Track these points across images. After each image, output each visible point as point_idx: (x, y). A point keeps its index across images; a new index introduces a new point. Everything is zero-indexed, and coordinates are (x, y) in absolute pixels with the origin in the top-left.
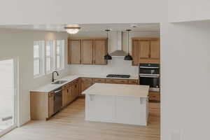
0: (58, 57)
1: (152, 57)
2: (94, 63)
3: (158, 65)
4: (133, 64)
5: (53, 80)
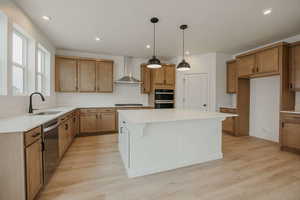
0: (39, 77)
1: (167, 82)
2: (97, 90)
4: (144, 91)
5: (31, 111)
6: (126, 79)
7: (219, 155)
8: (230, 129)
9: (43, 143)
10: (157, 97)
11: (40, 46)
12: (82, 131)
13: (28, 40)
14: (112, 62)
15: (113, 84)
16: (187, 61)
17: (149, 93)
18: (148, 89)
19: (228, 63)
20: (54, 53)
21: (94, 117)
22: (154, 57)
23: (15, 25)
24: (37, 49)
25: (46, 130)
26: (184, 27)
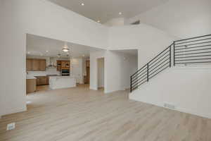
6: (50, 66)
14: (45, 60)
15: (46, 67)
17: (60, 71)
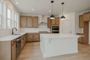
0: (15, 23)
1: (57, 24)
2: (33, 27)
3: (58, 27)
4: (48, 27)
5: (13, 34)
6: (42, 23)
7: (77, 51)
8: (81, 41)
9: (16, 44)
10: (53, 29)
11: (15, 12)
12: (28, 41)
13: (12, 11)
14: (38, 17)
15: (38, 24)
16: (64, 16)
17: (50, 28)
18: (50, 26)
19: (80, 16)
20: (20, 15)
21: (32, 36)
22: (52, 15)
23: (8, 6)
24: (15, 14)
25: (17, 40)
26: (63, 3)
